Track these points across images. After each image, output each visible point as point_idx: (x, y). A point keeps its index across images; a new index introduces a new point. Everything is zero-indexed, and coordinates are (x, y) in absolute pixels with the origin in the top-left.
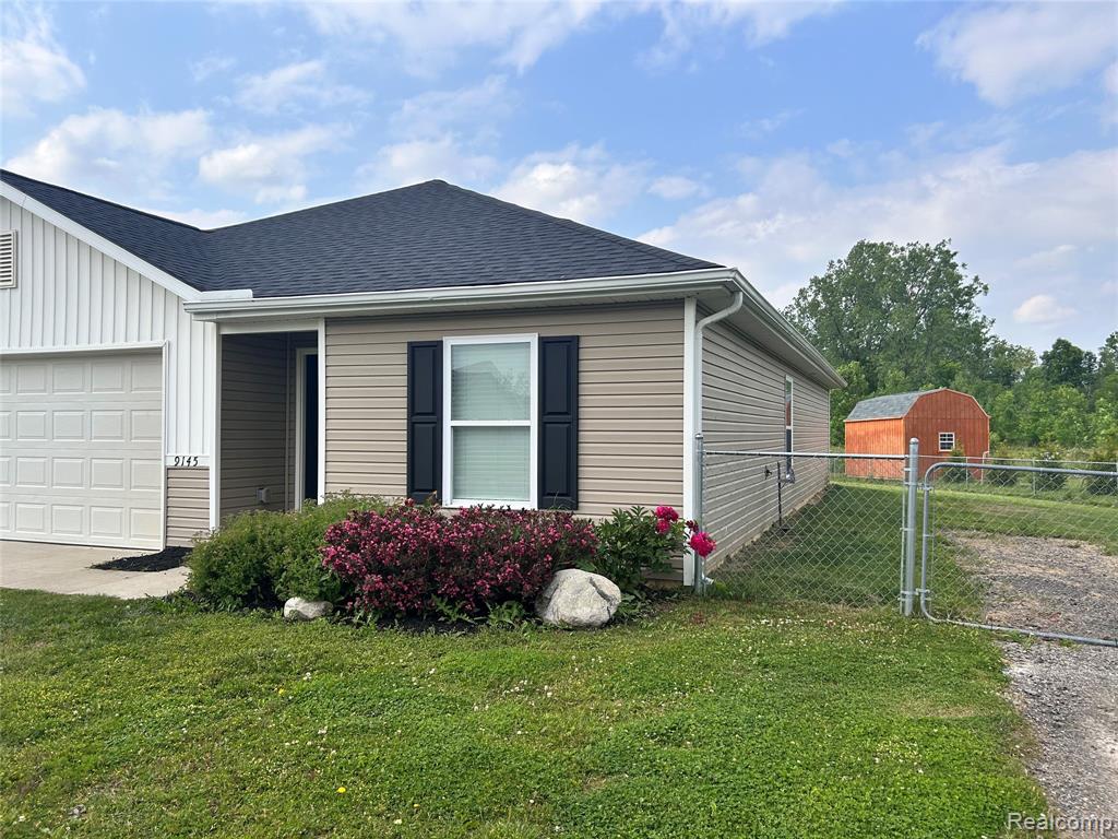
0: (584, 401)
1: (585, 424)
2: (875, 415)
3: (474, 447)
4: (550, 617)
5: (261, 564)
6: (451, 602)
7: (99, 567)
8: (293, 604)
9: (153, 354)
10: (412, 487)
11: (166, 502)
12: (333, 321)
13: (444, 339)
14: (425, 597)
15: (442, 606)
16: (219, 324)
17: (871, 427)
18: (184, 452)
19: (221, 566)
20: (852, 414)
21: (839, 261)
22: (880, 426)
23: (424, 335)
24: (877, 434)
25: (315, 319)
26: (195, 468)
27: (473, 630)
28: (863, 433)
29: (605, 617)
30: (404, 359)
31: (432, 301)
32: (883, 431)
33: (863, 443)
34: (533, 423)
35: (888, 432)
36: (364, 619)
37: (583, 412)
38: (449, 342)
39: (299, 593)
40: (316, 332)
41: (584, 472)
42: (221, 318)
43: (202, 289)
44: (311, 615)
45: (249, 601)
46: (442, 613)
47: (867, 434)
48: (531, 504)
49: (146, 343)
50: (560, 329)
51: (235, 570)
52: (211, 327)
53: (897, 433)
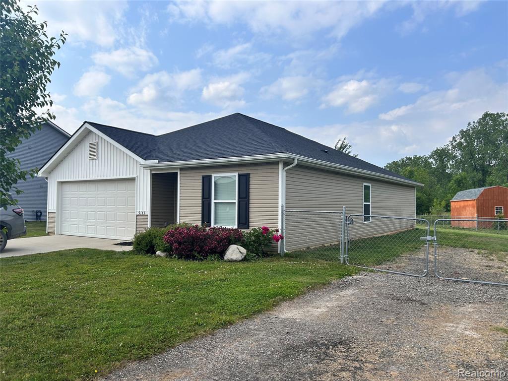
0: (251, 194)
1: (251, 202)
2: (464, 198)
3: (221, 209)
4: (225, 258)
5: (151, 242)
6: (199, 253)
7: (115, 244)
8: (158, 253)
9: (133, 179)
10: (203, 222)
11: (136, 226)
12: (181, 169)
13: (212, 174)
14: (191, 251)
15: (196, 254)
16: (151, 170)
17: (462, 204)
18: (141, 210)
19: (140, 242)
20: (455, 197)
21: (474, 122)
22: (466, 203)
23: (206, 173)
24: (464, 207)
25: (176, 168)
26: (144, 215)
27: (202, 260)
28: (458, 207)
29: (241, 259)
30: (201, 181)
31: (206, 163)
32: (467, 206)
33: (458, 210)
34: (236, 201)
35: (469, 206)
36: (175, 257)
37: (251, 198)
38: (213, 175)
39: (160, 250)
40: (177, 173)
41: (251, 217)
42: (151, 168)
43: (145, 160)
44: (162, 256)
45: (147, 252)
46: (195, 256)
47: (460, 207)
48: (236, 227)
49: (131, 176)
50: (244, 171)
51: (144, 243)
52: (149, 171)
53: (472, 206)
